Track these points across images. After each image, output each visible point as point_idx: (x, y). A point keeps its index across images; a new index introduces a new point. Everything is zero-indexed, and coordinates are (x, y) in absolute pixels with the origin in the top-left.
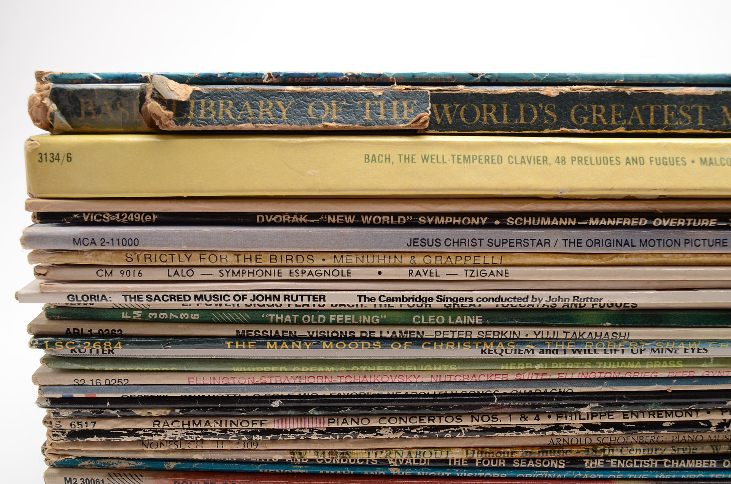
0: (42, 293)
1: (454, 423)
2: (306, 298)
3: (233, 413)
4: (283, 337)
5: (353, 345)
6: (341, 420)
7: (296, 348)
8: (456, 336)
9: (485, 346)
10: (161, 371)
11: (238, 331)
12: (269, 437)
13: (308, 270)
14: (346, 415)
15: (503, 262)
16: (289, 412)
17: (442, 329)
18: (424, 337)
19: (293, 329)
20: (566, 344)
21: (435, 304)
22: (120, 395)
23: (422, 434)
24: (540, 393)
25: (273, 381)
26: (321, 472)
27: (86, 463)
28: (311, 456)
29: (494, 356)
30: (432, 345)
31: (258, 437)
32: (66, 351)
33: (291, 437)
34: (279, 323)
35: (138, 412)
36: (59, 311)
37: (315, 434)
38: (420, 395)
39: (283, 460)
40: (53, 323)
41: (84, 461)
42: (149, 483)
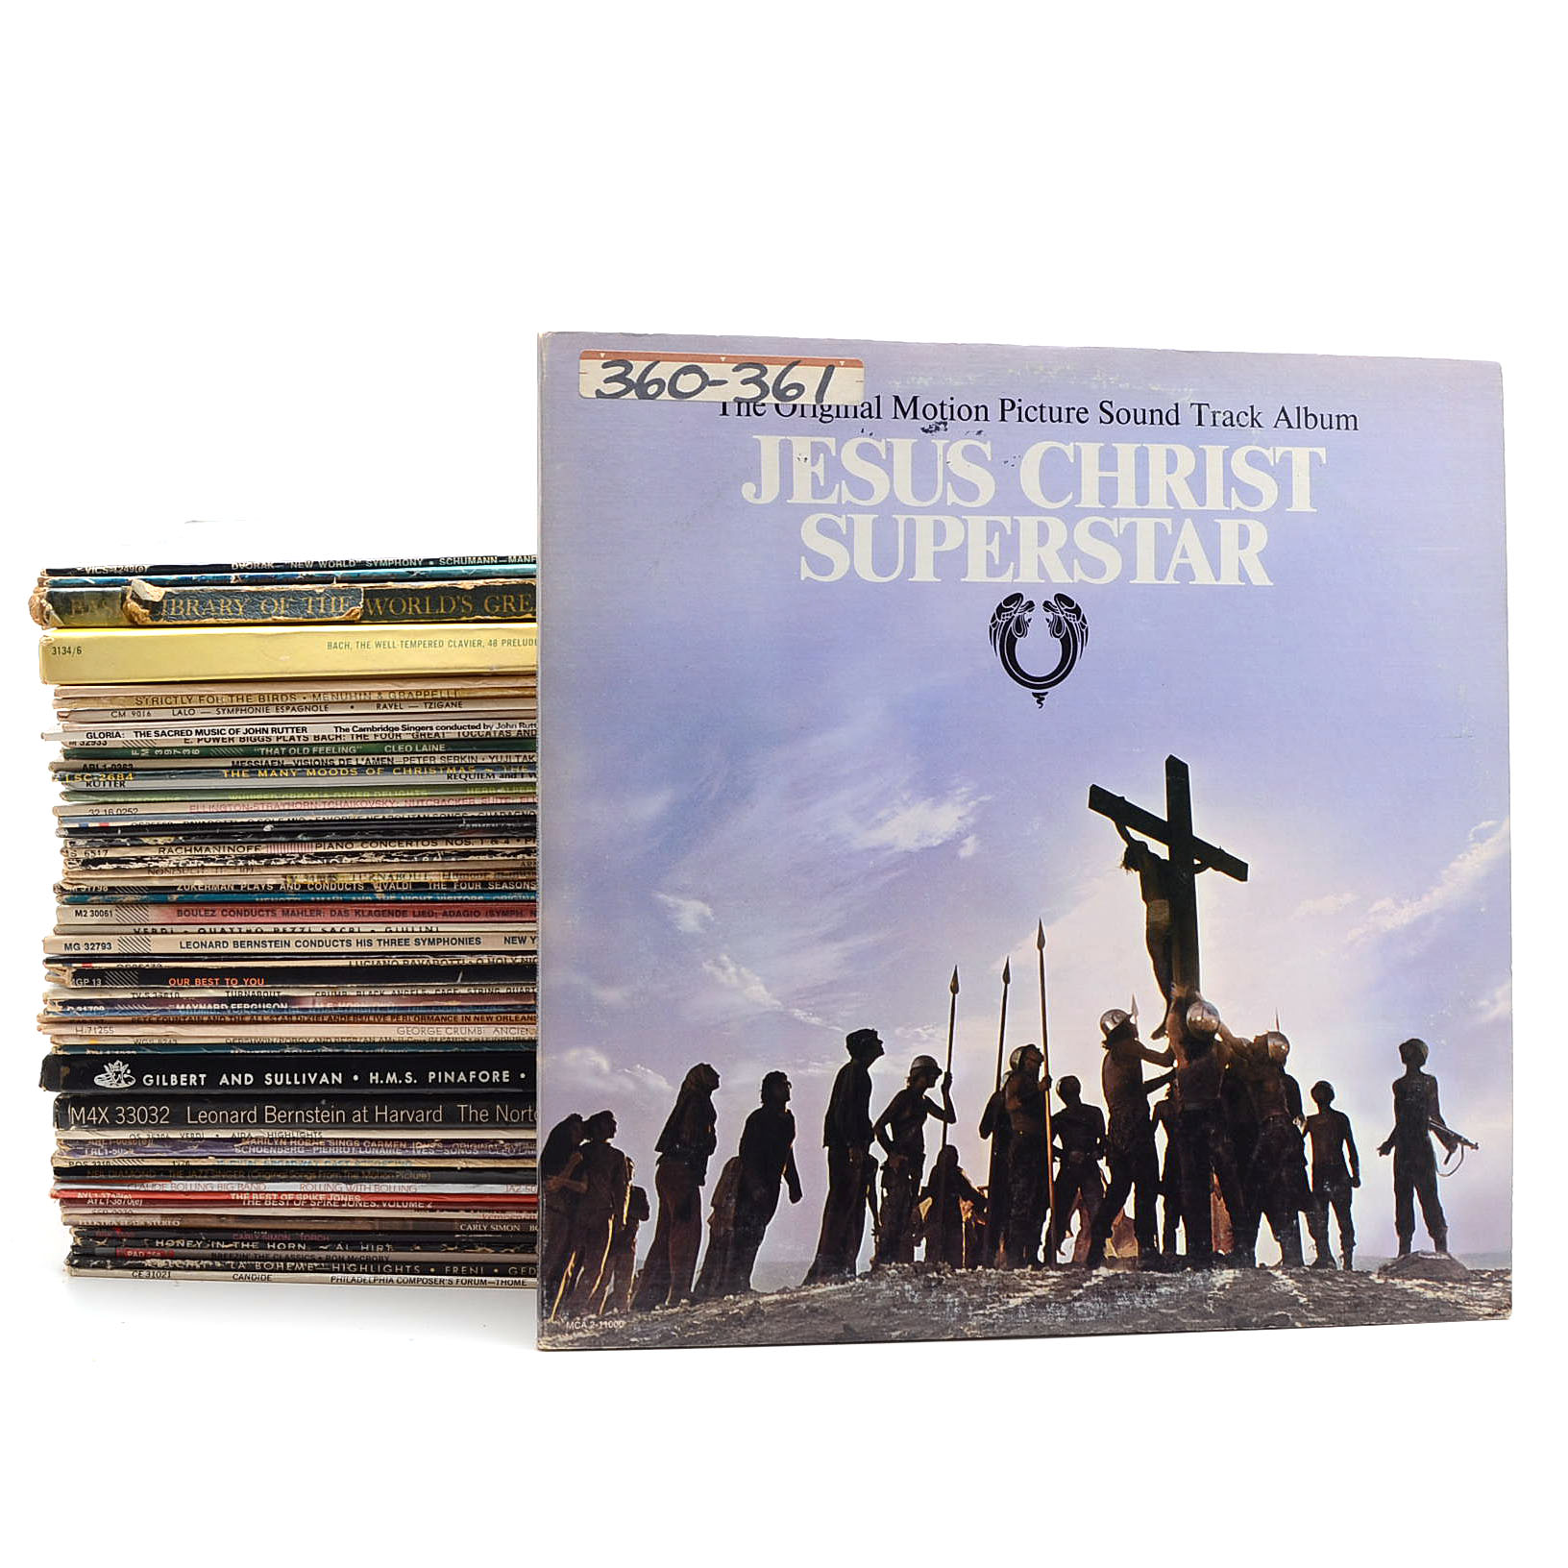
0: (65, 732)
1: (430, 847)
2: (290, 730)
3: (231, 840)
4: (273, 767)
5: (333, 772)
6: (327, 845)
7: (284, 776)
8: (422, 762)
9: (449, 771)
10: (167, 801)
11: (233, 762)
12: (263, 862)
13: (291, 707)
14: (332, 841)
15: (458, 696)
16: (280, 839)
17: (408, 756)
18: (395, 763)
19: (281, 759)
20: (520, 768)
21: (406, 736)
22: (129, 824)
23: (403, 858)
24: (505, 816)
25: (265, 808)
26: (313, 899)
27: (95, 898)
28: (301, 880)
29: (459, 781)
30: (402, 771)
31: (253, 862)
32: (83, 786)
33: (283, 861)
34: (269, 756)
35: (146, 840)
36: (75, 752)
37: (304, 858)
38: (396, 819)
39: (276, 887)
40: (71, 761)
41: (94, 894)
42: (154, 915)
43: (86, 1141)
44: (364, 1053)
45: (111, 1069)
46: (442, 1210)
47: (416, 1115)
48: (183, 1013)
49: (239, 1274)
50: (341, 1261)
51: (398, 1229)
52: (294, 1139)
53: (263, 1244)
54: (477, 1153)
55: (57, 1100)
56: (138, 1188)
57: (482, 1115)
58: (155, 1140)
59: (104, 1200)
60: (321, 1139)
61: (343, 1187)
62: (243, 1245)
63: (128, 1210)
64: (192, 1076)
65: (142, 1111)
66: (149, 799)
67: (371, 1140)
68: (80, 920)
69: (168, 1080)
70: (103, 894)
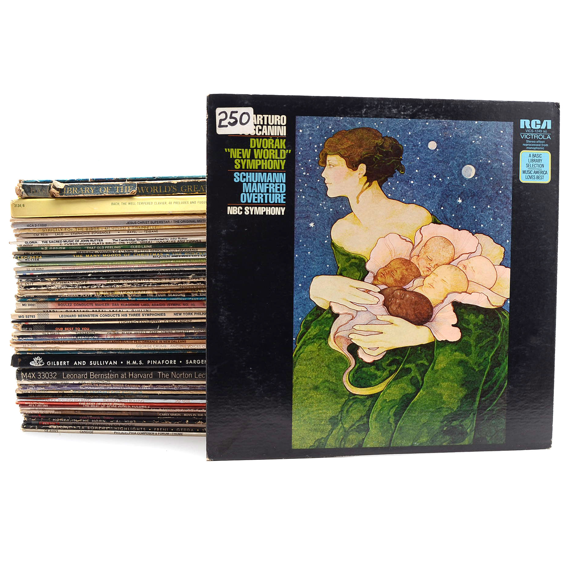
0: (18, 241)
1: (147, 282)
2: (97, 241)
3: (77, 279)
4: (91, 253)
5: (112, 255)
6: (111, 281)
7: (95, 257)
8: (144, 252)
9: (153, 255)
10: (54, 266)
11: (77, 252)
12: (88, 287)
13: (97, 232)
14: (112, 279)
15: (156, 228)
16: (94, 279)
17: (139, 250)
18: (134, 252)
19: (94, 251)
20: (179, 254)
21: (138, 242)
22: (41, 274)
23: (137, 285)
24: (174, 271)
25: (89, 268)
26: (106, 300)
27: (29, 299)
28: (102, 293)
29: (157, 258)
30: (137, 255)
31: (85, 287)
32: (24, 260)
33: (95, 287)
34: (90, 249)
35: (47, 279)
36: (22, 248)
37: (103, 285)
38: (135, 272)
39: (93, 295)
40: (20, 251)
41: (29, 298)
42: (50, 305)
43: (28, 385)
44: (125, 354)
45: (36, 359)
46: (153, 409)
47: (143, 375)
48: (61, 340)
49: (82, 431)
50: (118, 426)
51: (138, 415)
52: (100, 384)
53: (90, 420)
54: (165, 389)
55: (17, 370)
56: (46, 401)
57: (167, 375)
58: (52, 384)
59: (34, 405)
60: (110, 384)
61: (118, 400)
62: (83, 421)
63: (43, 408)
64: (64, 362)
65: (47, 374)
66: (47, 265)
67: (128, 384)
68: (24, 307)
69: (56, 363)
70: (32, 298)
